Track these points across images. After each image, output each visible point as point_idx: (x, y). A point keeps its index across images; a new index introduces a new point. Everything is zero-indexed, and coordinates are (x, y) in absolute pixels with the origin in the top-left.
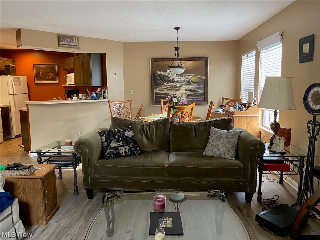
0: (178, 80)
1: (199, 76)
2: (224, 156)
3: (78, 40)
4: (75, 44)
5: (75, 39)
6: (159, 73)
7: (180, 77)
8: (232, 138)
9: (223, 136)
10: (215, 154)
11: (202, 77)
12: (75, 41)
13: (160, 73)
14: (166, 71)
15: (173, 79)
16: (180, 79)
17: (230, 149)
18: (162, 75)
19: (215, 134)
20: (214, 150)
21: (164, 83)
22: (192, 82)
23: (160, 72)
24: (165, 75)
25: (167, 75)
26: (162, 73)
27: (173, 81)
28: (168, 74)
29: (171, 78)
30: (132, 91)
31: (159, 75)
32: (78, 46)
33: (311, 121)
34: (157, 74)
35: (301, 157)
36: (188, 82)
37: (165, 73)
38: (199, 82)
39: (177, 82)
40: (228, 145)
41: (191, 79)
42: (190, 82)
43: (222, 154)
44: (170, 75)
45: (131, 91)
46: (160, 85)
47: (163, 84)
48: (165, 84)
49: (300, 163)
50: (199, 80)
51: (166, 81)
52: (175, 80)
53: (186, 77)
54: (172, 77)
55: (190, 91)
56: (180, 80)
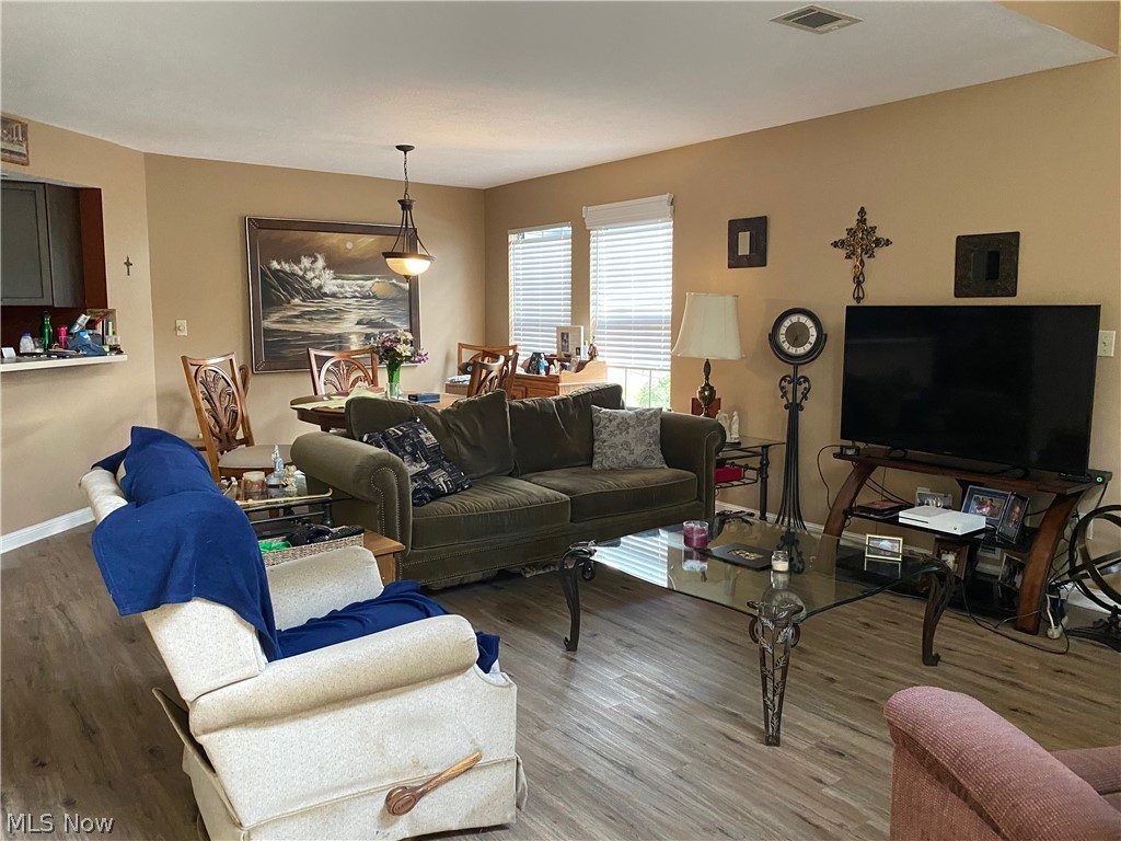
0: (335, 289)
1: (394, 281)
2: (644, 464)
3: (24, 134)
4: (16, 148)
5: (17, 128)
6: (275, 265)
7: (339, 281)
8: (650, 424)
9: (632, 423)
10: (623, 464)
11: (402, 284)
12: (17, 136)
13: (279, 267)
14: (298, 262)
15: (320, 287)
16: (342, 287)
17: (653, 447)
18: (285, 273)
19: (610, 421)
20: (620, 455)
21: (293, 297)
22: (375, 297)
23: (279, 263)
24: (293, 274)
25: (301, 273)
26: (286, 267)
27: (319, 294)
28: (306, 270)
29: (315, 283)
30: (183, 323)
31: (275, 272)
32: (24, 156)
33: (789, 376)
34: (269, 269)
35: (763, 447)
36: (364, 297)
37: (296, 268)
38: (394, 300)
39: (334, 295)
40: (648, 440)
41: (374, 289)
42: (368, 297)
43: (640, 460)
44: (310, 275)
45: (179, 323)
46: (281, 305)
47: (289, 303)
48: (297, 301)
49: (762, 459)
50: (394, 294)
51: (299, 293)
52: (326, 290)
53: (359, 282)
54: (316, 280)
55: (371, 323)
56: (342, 290)
